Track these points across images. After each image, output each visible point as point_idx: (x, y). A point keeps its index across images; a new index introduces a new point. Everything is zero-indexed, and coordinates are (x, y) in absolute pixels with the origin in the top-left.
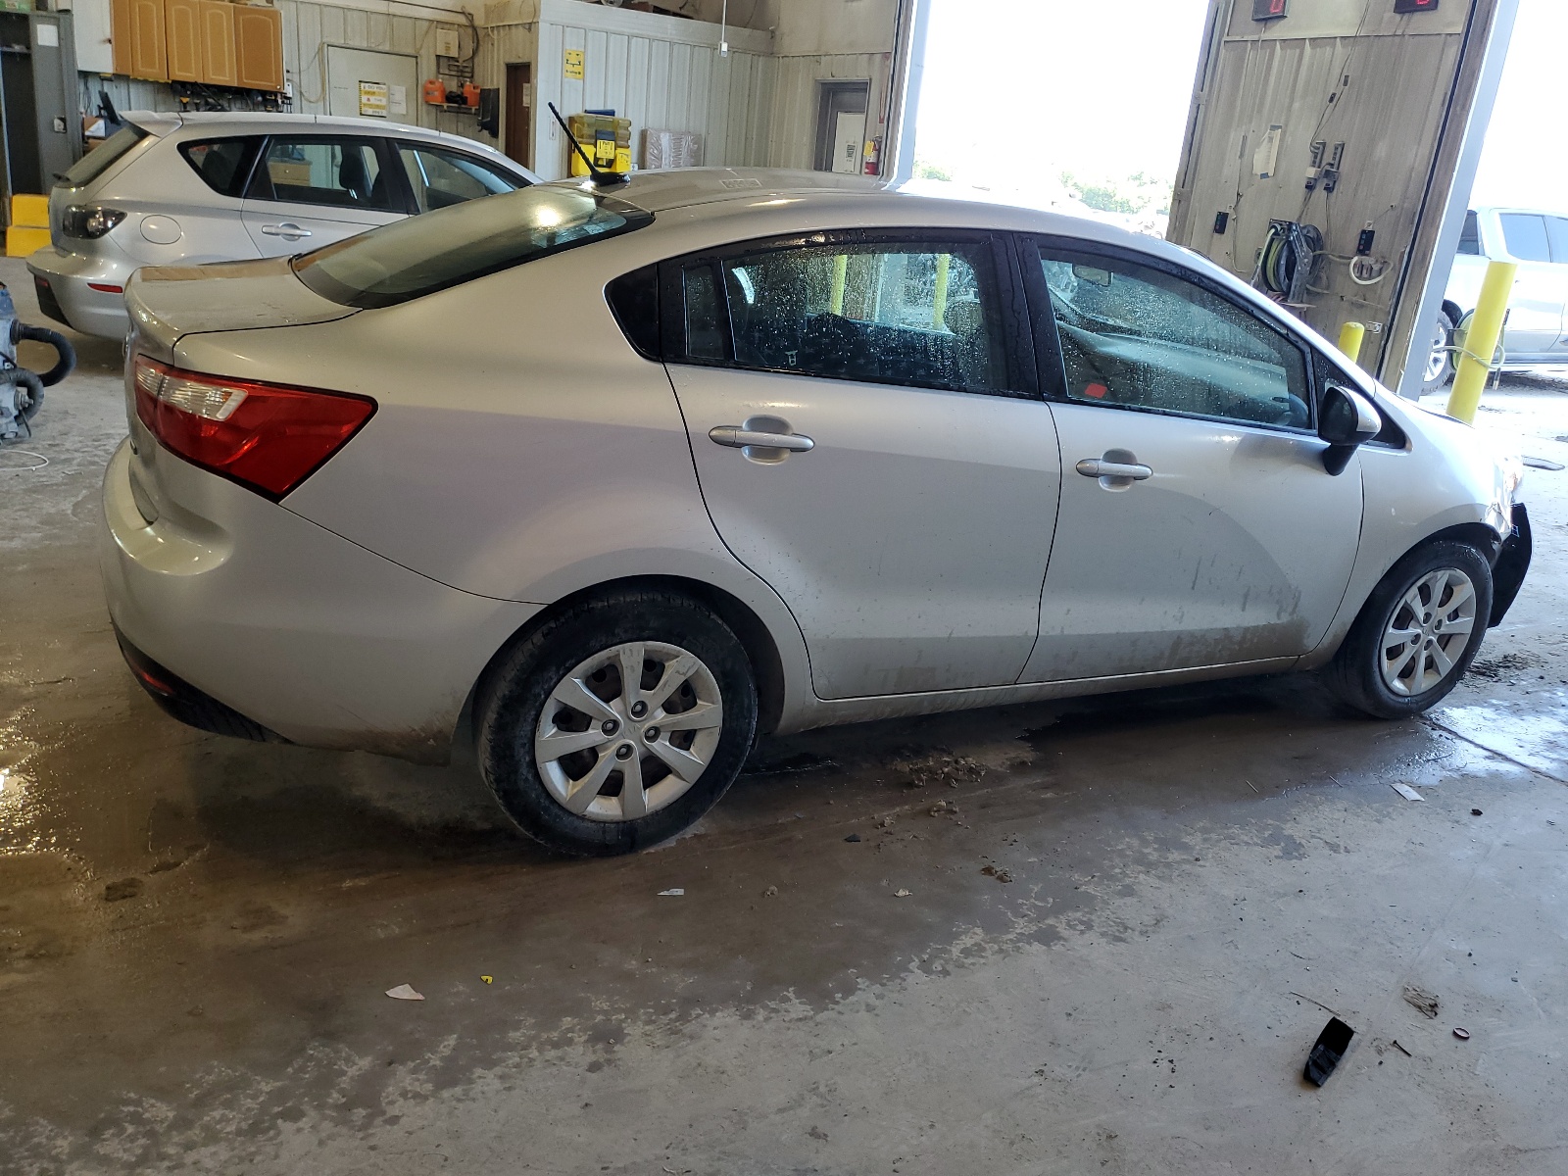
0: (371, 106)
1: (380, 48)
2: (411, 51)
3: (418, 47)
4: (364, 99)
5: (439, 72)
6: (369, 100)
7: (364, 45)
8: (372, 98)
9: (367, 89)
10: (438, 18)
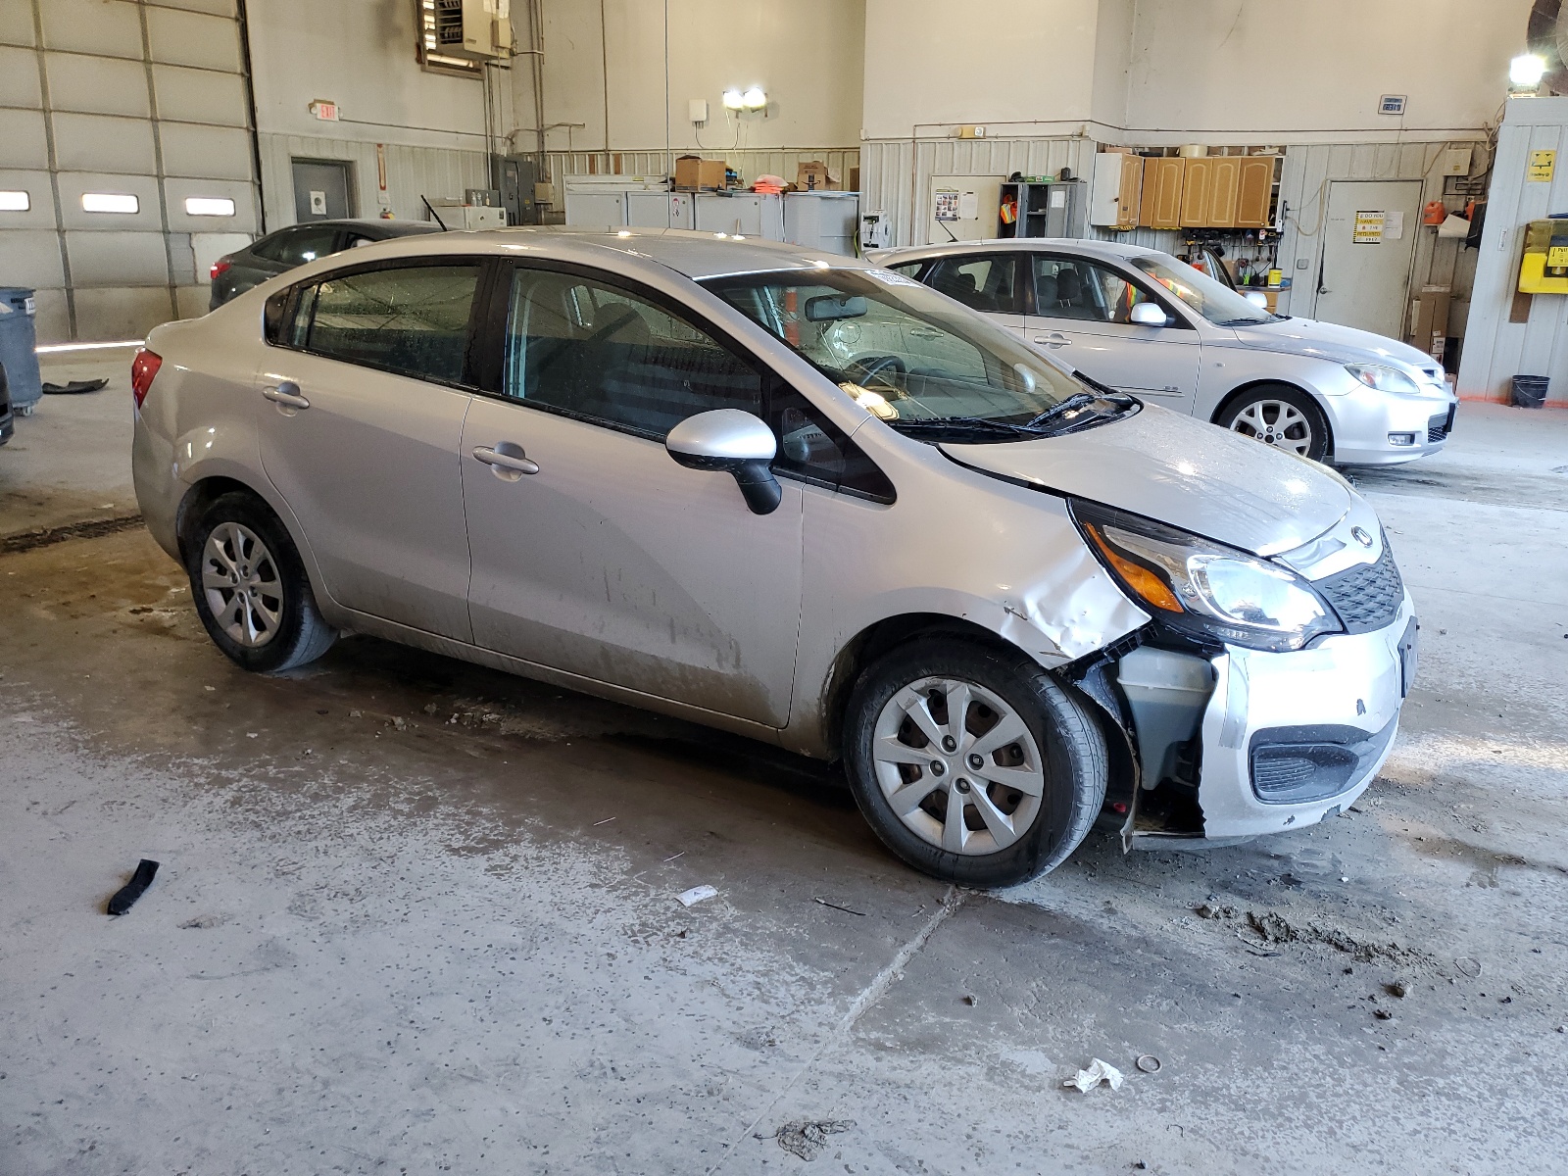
0: (1365, 234)
1: (1385, 177)
2: (1419, 177)
3: (1425, 171)
4: (1360, 228)
5: (1444, 193)
6: (1364, 228)
7: (1369, 176)
8: (1368, 226)
9: (1364, 217)
10: (1453, 139)
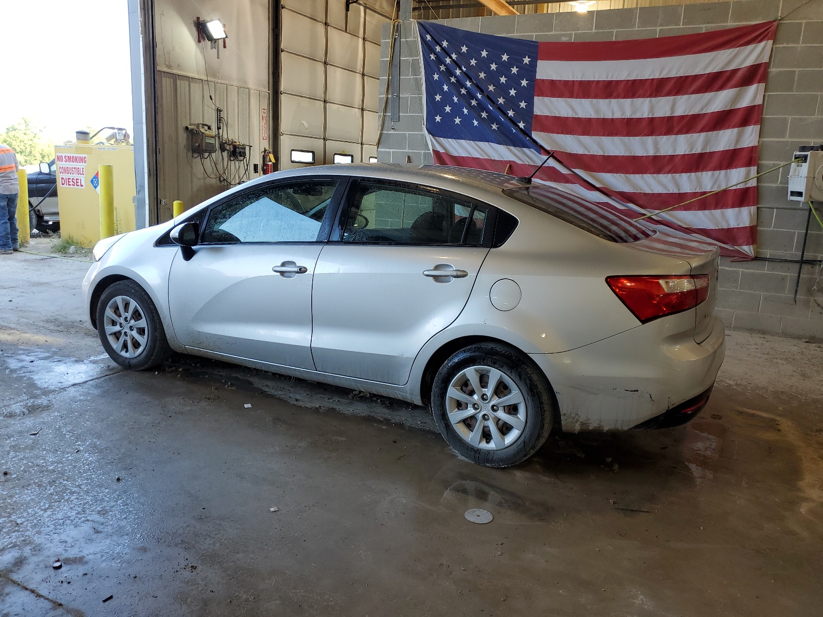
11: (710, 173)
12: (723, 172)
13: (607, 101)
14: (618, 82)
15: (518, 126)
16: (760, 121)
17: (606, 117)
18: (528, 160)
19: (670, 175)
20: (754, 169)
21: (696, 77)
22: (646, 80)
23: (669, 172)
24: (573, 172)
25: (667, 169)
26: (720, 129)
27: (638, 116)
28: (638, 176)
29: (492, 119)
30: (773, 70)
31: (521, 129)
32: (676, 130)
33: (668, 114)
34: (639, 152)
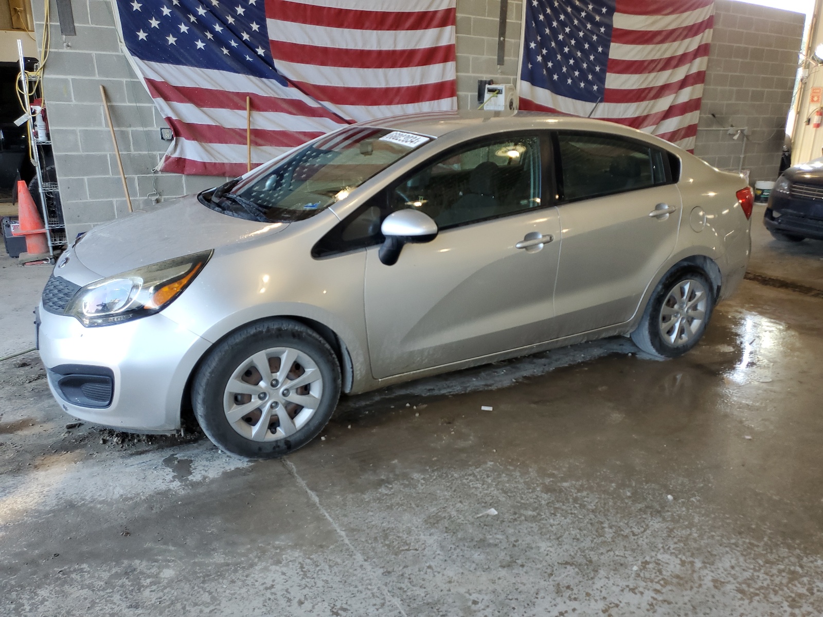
11: (428, 103)
12: (436, 101)
13: (340, 29)
14: (348, 11)
15: (256, 52)
16: (454, 59)
17: (341, 47)
18: (273, 93)
19: (399, 106)
20: (455, 98)
21: (409, 14)
22: (371, 12)
23: (398, 103)
24: (320, 104)
25: (397, 100)
26: (430, 64)
27: (367, 48)
28: (375, 107)
29: (220, 40)
30: (459, 15)
31: (260, 56)
32: (399, 64)
33: (391, 48)
34: (374, 84)
